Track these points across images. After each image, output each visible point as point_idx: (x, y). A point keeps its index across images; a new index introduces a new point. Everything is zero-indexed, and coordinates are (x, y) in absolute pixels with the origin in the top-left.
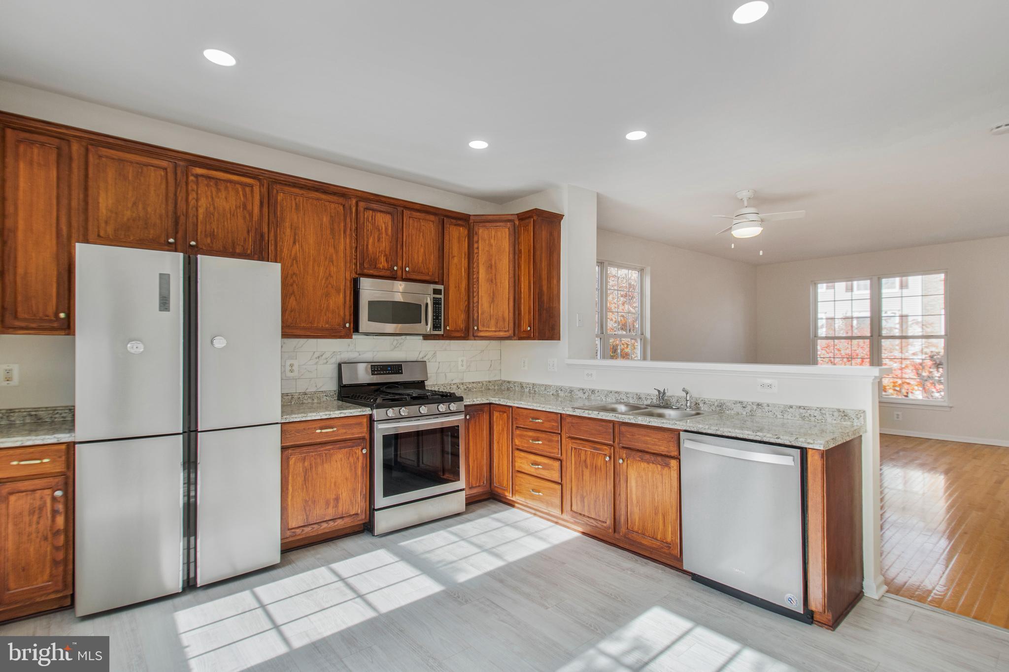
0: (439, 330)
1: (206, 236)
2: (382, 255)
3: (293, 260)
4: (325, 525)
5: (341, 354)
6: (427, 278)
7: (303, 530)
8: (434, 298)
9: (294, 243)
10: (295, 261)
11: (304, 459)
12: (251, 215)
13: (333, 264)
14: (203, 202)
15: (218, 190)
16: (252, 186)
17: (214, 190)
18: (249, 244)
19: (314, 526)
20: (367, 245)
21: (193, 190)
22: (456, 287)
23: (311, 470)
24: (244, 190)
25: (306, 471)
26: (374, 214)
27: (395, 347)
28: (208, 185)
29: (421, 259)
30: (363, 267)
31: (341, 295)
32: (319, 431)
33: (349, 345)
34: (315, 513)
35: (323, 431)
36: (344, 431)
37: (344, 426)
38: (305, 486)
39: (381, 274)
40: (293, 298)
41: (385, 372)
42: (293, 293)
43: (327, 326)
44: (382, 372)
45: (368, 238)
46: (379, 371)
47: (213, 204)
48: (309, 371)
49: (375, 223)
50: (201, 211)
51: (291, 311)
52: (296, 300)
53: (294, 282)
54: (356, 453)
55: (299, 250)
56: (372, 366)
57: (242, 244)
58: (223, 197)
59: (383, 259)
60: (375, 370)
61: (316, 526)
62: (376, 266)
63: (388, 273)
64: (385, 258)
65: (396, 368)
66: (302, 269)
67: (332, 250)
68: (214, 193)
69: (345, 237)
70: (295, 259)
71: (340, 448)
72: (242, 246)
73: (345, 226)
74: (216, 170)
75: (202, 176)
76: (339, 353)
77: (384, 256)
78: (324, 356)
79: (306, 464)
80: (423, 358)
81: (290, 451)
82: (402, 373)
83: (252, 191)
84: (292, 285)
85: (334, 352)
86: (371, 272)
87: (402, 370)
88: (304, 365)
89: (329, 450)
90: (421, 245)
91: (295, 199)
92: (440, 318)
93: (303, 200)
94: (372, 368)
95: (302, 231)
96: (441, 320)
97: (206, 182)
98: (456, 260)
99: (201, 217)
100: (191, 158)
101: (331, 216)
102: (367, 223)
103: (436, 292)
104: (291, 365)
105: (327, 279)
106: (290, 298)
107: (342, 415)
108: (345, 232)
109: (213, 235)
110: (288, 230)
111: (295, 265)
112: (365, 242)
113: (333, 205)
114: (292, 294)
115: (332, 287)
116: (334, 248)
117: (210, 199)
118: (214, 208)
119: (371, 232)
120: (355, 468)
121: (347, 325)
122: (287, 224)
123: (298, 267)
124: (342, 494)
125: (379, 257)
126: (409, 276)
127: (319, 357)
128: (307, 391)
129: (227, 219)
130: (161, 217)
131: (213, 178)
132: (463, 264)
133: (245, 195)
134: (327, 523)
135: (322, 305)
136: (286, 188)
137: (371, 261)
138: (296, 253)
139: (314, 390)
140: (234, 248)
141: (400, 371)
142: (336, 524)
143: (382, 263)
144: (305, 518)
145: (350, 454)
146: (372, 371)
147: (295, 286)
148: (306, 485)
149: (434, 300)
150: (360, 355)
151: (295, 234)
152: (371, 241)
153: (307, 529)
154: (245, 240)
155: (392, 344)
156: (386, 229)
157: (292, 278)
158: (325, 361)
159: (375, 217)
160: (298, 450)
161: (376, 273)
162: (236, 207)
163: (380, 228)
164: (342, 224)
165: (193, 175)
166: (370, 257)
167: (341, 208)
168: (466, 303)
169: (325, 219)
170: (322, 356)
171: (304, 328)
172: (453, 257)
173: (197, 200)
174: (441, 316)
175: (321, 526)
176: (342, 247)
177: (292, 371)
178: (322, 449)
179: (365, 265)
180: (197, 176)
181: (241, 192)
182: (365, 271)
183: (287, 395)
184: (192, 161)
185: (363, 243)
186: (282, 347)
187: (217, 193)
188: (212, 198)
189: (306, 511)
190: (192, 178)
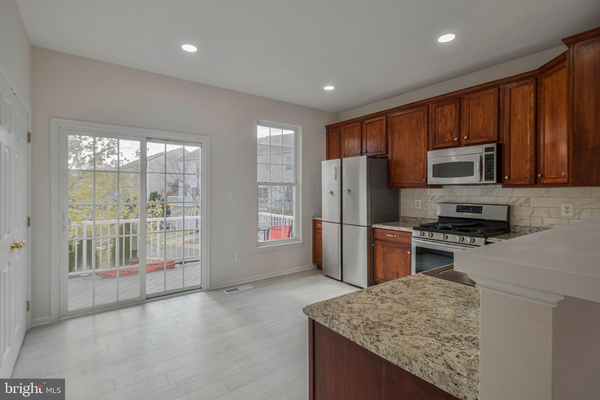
0: (491, 180)
2: (448, 133)
3: (399, 149)
5: (444, 197)
6: (486, 140)
8: (485, 155)
9: (399, 140)
11: (383, 247)
12: (383, 133)
13: (417, 146)
15: (373, 126)
16: (382, 120)
20: (438, 129)
21: (366, 130)
22: (519, 141)
24: (380, 122)
25: (384, 253)
26: (442, 108)
27: (486, 194)
28: (370, 126)
29: (480, 127)
30: (434, 144)
31: (423, 163)
33: (450, 192)
34: (388, 276)
35: (389, 235)
36: (400, 238)
39: (446, 145)
40: (399, 168)
41: (467, 211)
42: (399, 166)
43: (415, 181)
44: (464, 211)
45: (438, 125)
46: (462, 209)
47: (371, 133)
48: (426, 207)
49: (443, 113)
50: (368, 137)
51: (398, 175)
52: (401, 169)
53: (400, 160)
54: (407, 252)
55: (402, 143)
56: (457, 206)
57: (380, 147)
58: (374, 129)
59: (448, 136)
60: (459, 209)
62: (443, 141)
63: (452, 144)
64: (450, 134)
65: (478, 209)
66: (403, 153)
67: (417, 139)
69: (424, 129)
71: (399, 247)
74: (371, 119)
75: (368, 123)
76: (443, 197)
77: (449, 133)
78: (434, 198)
79: (384, 250)
80: (513, 203)
82: (481, 213)
83: (383, 122)
84: (398, 162)
85: (440, 196)
86: (440, 146)
87: (481, 210)
88: (424, 203)
89: (393, 246)
90: (481, 116)
91: (400, 118)
92: (492, 170)
93: (403, 117)
94: (457, 207)
95: (403, 133)
96: (493, 171)
98: (519, 117)
99: (368, 140)
100: (364, 118)
101: (417, 120)
102: (437, 115)
103: (487, 150)
104: (418, 203)
105: (415, 155)
106: (397, 169)
107: (398, 230)
108: (424, 126)
109: (371, 146)
110: (397, 134)
112: (436, 128)
113: (417, 113)
115: (418, 159)
116: (419, 137)
118: (371, 135)
119: (440, 120)
121: (424, 180)
122: (397, 132)
123: (401, 152)
124: (400, 272)
125: (445, 134)
126: (469, 142)
127: (431, 199)
128: (426, 217)
129: (375, 138)
130: (358, 143)
131: (371, 122)
132: (528, 118)
135: (413, 170)
136: (396, 114)
137: (440, 138)
138: (400, 145)
139: (429, 217)
140: (378, 149)
141: (480, 211)
143: (448, 138)
145: (404, 253)
146: (457, 209)
147: (400, 162)
148: (384, 260)
149: (485, 157)
150: (457, 198)
151: (400, 135)
152: (440, 126)
154: (381, 145)
155: (483, 191)
156: (451, 114)
157: (398, 158)
158: (435, 201)
159: (443, 110)
160: (380, 242)
161: (443, 146)
162: (378, 132)
163: (447, 115)
164: (423, 122)
166: (439, 137)
167: (422, 112)
168: (532, 153)
169: (413, 123)
170: (433, 198)
172: (515, 116)
173: (367, 133)
174: (493, 169)
176: (423, 135)
177: (418, 206)
178: (390, 245)
179: (437, 142)
180: (366, 124)
181: (380, 124)
182: (436, 146)
183: (415, 218)
184: (365, 119)
185: (434, 129)
186: (413, 193)
187: (372, 128)
188: (371, 130)
189: (384, 273)
190: (365, 125)
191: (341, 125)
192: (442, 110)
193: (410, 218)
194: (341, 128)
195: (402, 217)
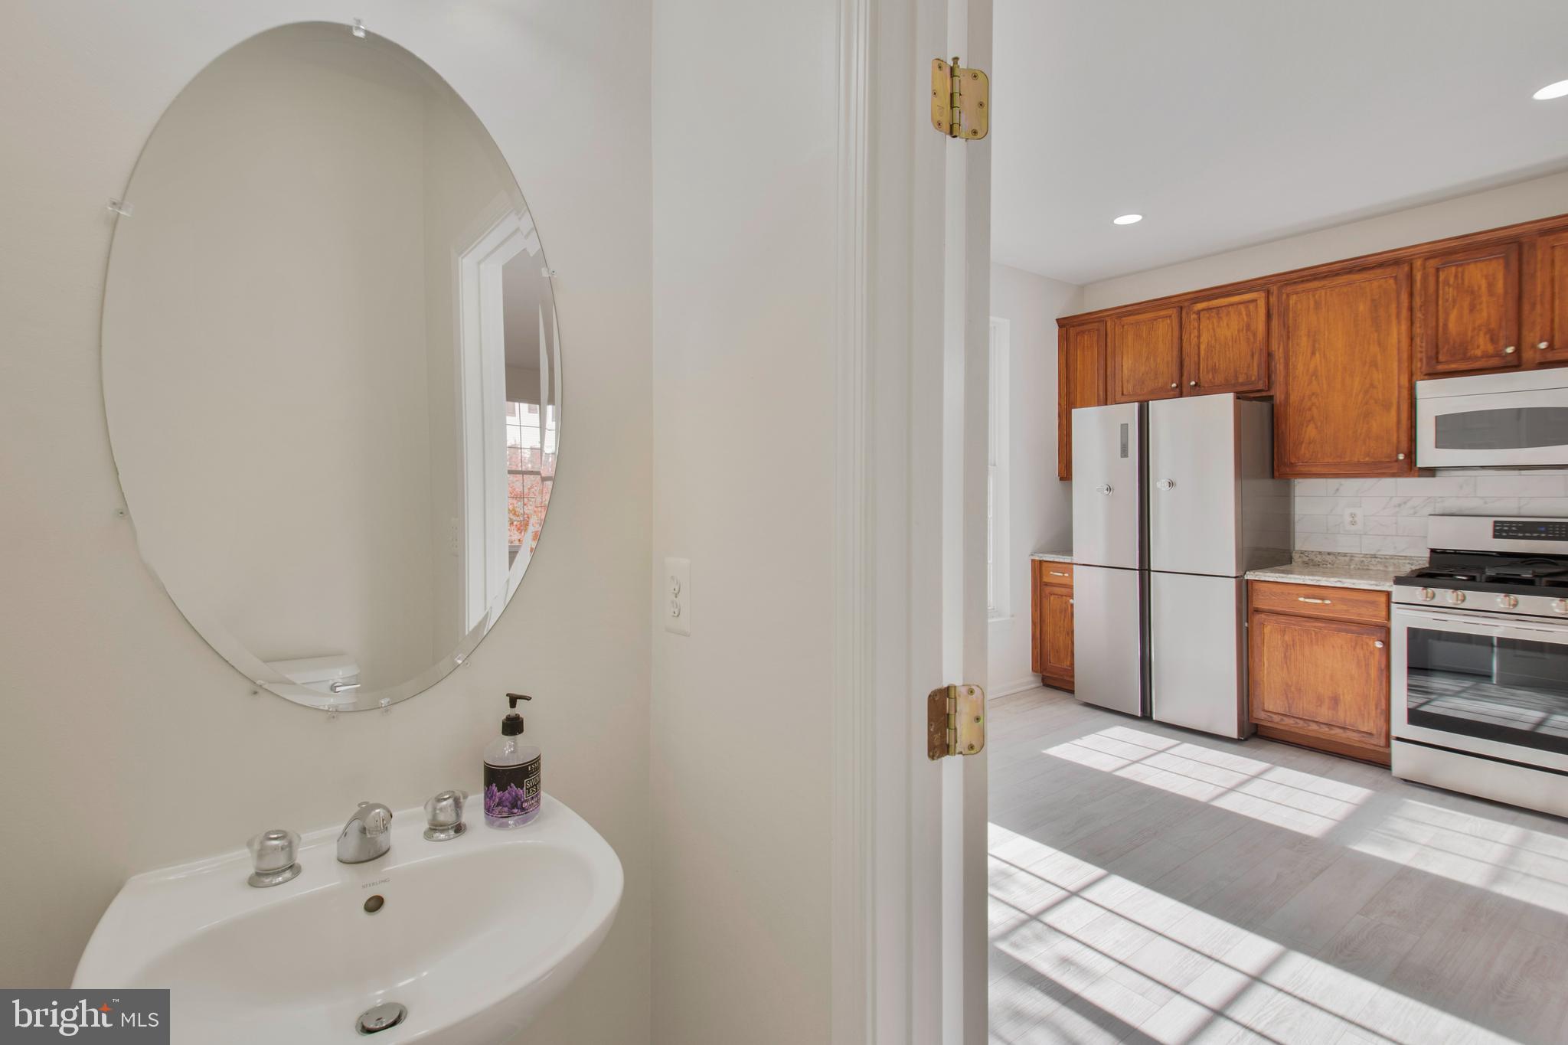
1: (1208, 372)
2: (1482, 333)
3: (1312, 376)
4: (1314, 727)
5: (1443, 501)
7: (1282, 720)
9: (1313, 353)
10: (1314, 378)
11: (1283, 632)
12: (1255, 335)
13: (1376, 367)
14: (1204, 338)
15: (1220, 318)
16: (1254, 301)
17: (1215, 321)
18: (1253, 369)
19: (1298, 721)
20: (1445, 325)
21: (1195, 328)
23: (1293, 646)
24: (1247, 308)
25: (1287, 647)
26: (1460, 269)
28: (1209, 318)
30: (1434, 362)
31: (1394, 412)
32: (1301, 599)
34: (1301, 705)
35: (1307, 600)
36: (1345, 608)
37: (1344, 601)
38: (1285, 666)
39: (1476, 366)
40: (1311, 426)
42: (1313, 418)
43: (1367, 459)
45: (1447, 314)
46: (1513, 532)
47: (1215, 335)
48: (1382, 525)
49: (1463, 282)
50: (1203, 347)
51: (1310, 443)
52: (1317, 428)
53: (1313, 404)
54: (1367, 644)
55: (1321, 361)
56: (1494, 522)
57: (1245, 371)
58: (1225, 324)
59: (1482, 338)
60: (1502, 530)
61: (1301, 722)
62: (1465, 354)
63: (1494, 360)
64: (1488, 335)
66: (1325, 386)
67: (1375, 349)
68: (1216, 324)
69: (1399, 323)
70: (1315, 374)
71: (1339, 631)
72: (1246, 374)
73: (1398, 307)
74: (1216, 299)
75: (1203, 310)
78: (1408, 503)
79: (1286, 638)
81: (1263, 616)
83: (1256, 307)
84: (1310, 409)
85: (1430, 498)
86: (1453, 366)
88: (1374, 515)
89: (1320, 628)
91: (1314, 296)
93: (1326, 293)
94: (1494, 526)
95: (1324, 335)
97: (1208, 315)
99: (1202, 353)
100: (1192, 296)
101: (1373, 300)
102: (1443, 289)
104: (1353, 516)
105: (1366, 392)
106: (1307, 426)
107: (1339, 585)
108: (1397, 317)
109: (1214, 370)
110: (1304, 339)
111: (1314, 382)
112: (1441, 321)
113: (1375, 283)
114: (1310, 421)
115: (1376, 403)
116: (1379, 344)
117: (1211, 331)
118: (1216, 340)
119: (1454, 301)
120: (1367, 665)
121: (1401, 457)
122: (1303, 332)
123: (1319, 384)
124: (1344, 695)
125: (1472, 337)
126: (1552, 356)
127: (1400, 505)
128: (1379, 553)
129: (1229, 348)
130: (1168, 363)
131: (1214, 308)
133: (1248, 315)
134: (1319, 726)
135: (1359, 431)
136: (1300, 287)
137: (1454, 347)
138: (1316, 366)
139: (1391, 552)
140: (1236, 377)
142: (1333, 732)
143: (1482, 347)
144: (1287, 705)
145: (1356, 644)
146: (1495, 531)
147: (1314, 409)
148: (1286, 663)
151: (1314, 341)
152: (1453, 316)
153: (1287, 721)
154: (1249, 367)
156: (1491, 286)
157: (1310, 399)
158: (1412, 511)
159: (1463, 273)
160: (1274, 617)
161: (1463, 367)
162: (1239, 331)
163: (1476, 289)
164: (1394, 306)
165: (1194, 313)
166: (1451, 343)
167: (1392, 281)
169: (1361, 308)
170: (1404, 502)
171: (1328, 464)
173: (1199, 337)
175: (1309, 726)
176: (1393, 339)
177: (1353, 523)
178: (1308, 624)
179: (1441, 358)
180: (1198, 313)
181: (1244, 313)
182: (1440, 368)
183: (1345, 555)
184: (1192, 299)
185: (1434, 324)
186: (1338, 490)
187: (1219, 322)
188: (1214, 329)
189: (1287, 697)
190: (1194, 316)
191: (1108, 316)
192: (1460, 275)
193: (1329, 554)
194: (1109, 324)
195: (1302, 552)
